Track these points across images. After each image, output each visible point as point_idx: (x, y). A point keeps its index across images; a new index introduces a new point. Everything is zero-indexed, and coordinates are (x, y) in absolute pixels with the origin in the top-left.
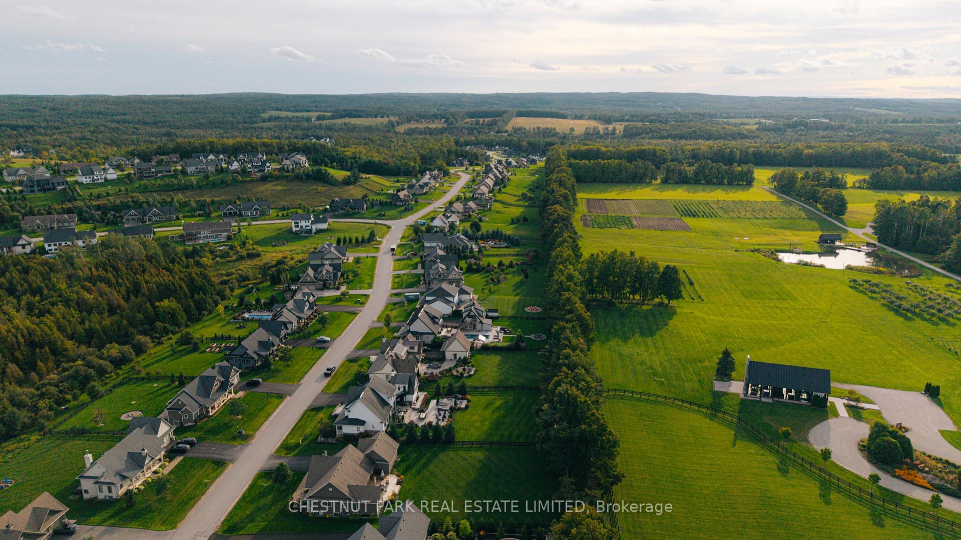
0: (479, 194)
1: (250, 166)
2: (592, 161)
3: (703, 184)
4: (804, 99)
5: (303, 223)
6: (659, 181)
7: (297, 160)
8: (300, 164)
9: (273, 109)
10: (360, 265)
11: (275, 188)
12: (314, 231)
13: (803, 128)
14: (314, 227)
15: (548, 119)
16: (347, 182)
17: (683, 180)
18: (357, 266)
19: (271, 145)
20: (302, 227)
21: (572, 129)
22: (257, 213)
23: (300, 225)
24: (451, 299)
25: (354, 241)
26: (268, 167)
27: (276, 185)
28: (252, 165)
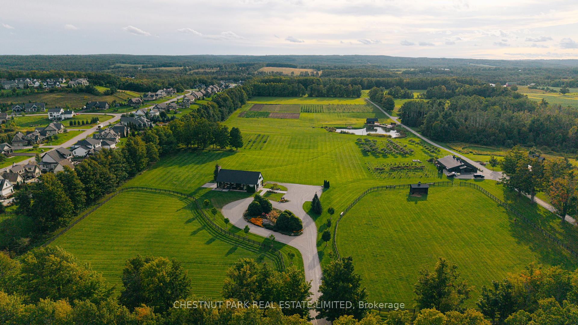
0: (186, 100)
1: (45, 84)
2: (267, 84)
3: (331, 97)
4: (444, 59)
5: (55, 114)
6: (307, 95)
7: (79, 82)
8: (82, 84)
9: (120, 62)
10: (67, 134)
11: (57, 97)
12: (63, 118)
13: (429, 73)
14: (63, 117)
15: (284, 68)
16: (106, 94)
17: (320, 95)
18: (65, 134)
19: (73, 74)
20: (54, 116)
21: (293, 73)
22: (35, 110)
23: (53, 115)
24: (90, 147)
25: (81, 123)
26: (58, 85)
27: (58, 95)
28: (47, 84)
